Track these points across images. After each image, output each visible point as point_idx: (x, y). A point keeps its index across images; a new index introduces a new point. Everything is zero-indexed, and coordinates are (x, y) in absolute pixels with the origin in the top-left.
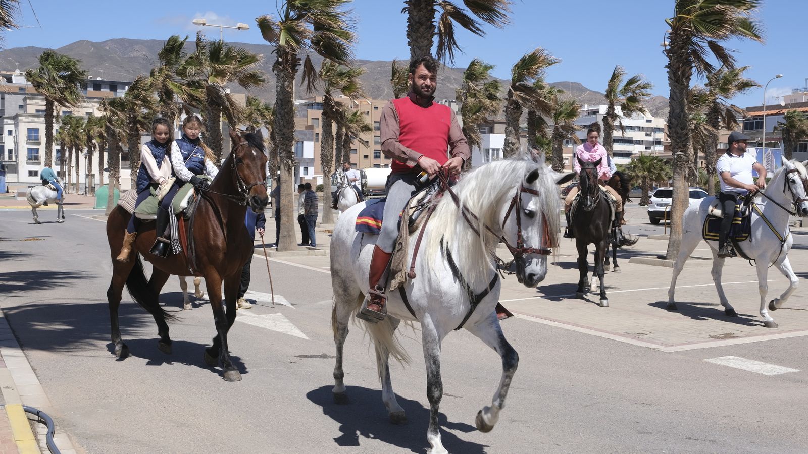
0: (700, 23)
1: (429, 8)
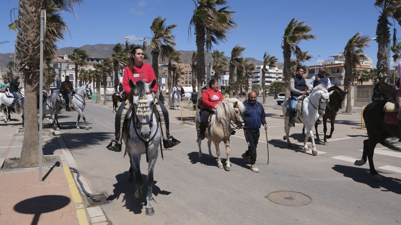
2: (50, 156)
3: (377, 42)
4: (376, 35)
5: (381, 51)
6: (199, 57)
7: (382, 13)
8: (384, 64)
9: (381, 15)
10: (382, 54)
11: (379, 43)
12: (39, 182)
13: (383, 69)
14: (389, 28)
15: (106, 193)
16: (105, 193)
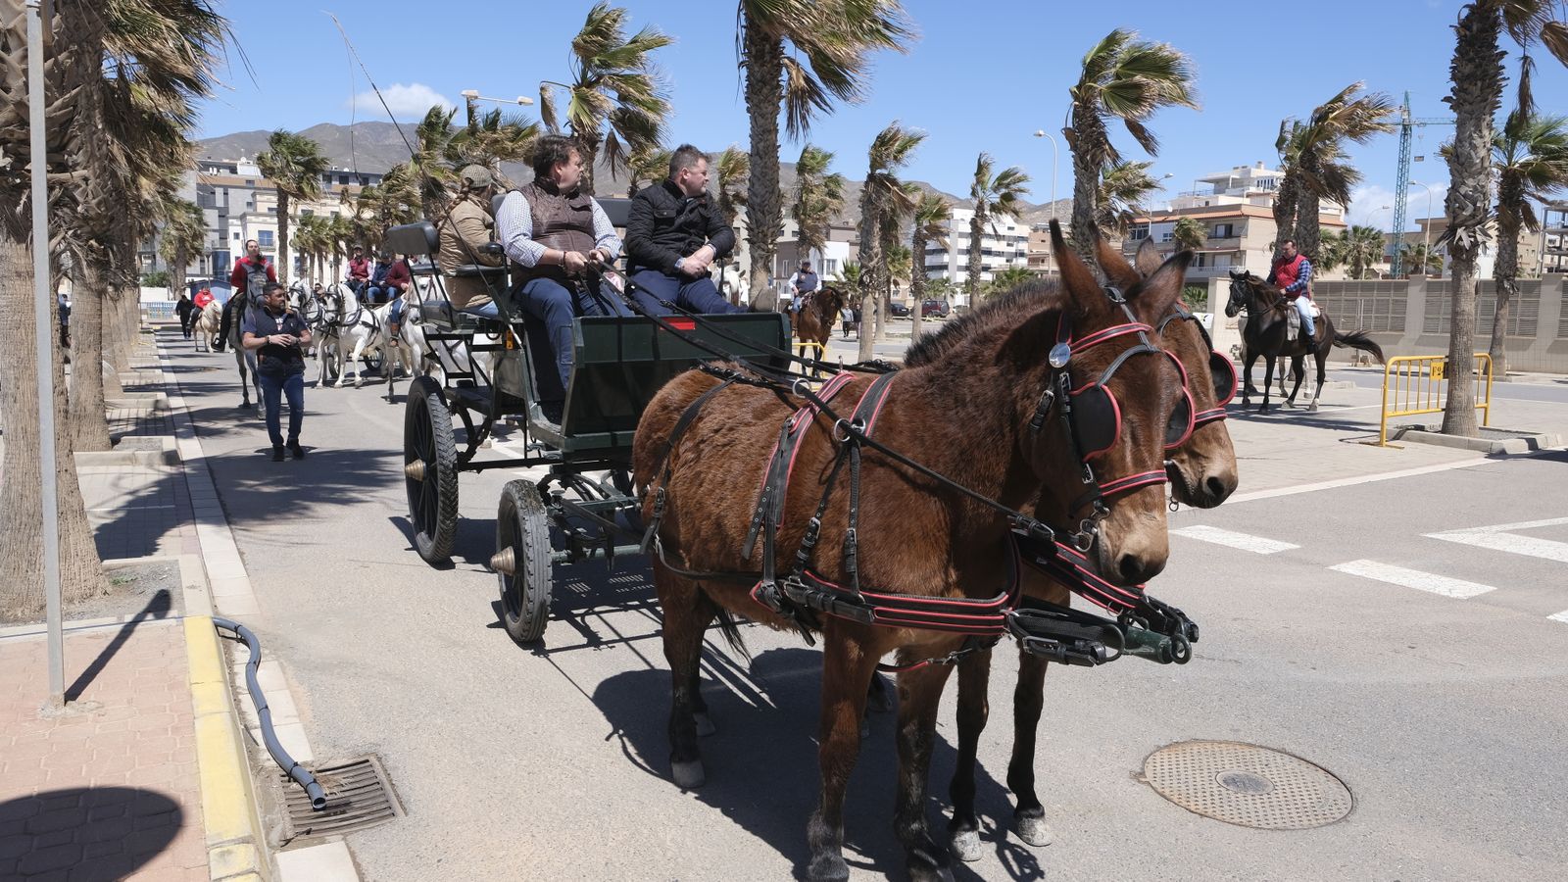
0: (1112, 97)
1: (776, 62)
2: (138, 564)
3: (1451, 107)
4: (1452, 79)
5: (1467, 145)
6: (758, 157)
8: (1476, 195)
10: (1469, 157)
11: (1459, 114)
12: (50, 710)
13: (1473, 216)
14: (1505, 53)
15: (379, 759)
16: (373, 760)
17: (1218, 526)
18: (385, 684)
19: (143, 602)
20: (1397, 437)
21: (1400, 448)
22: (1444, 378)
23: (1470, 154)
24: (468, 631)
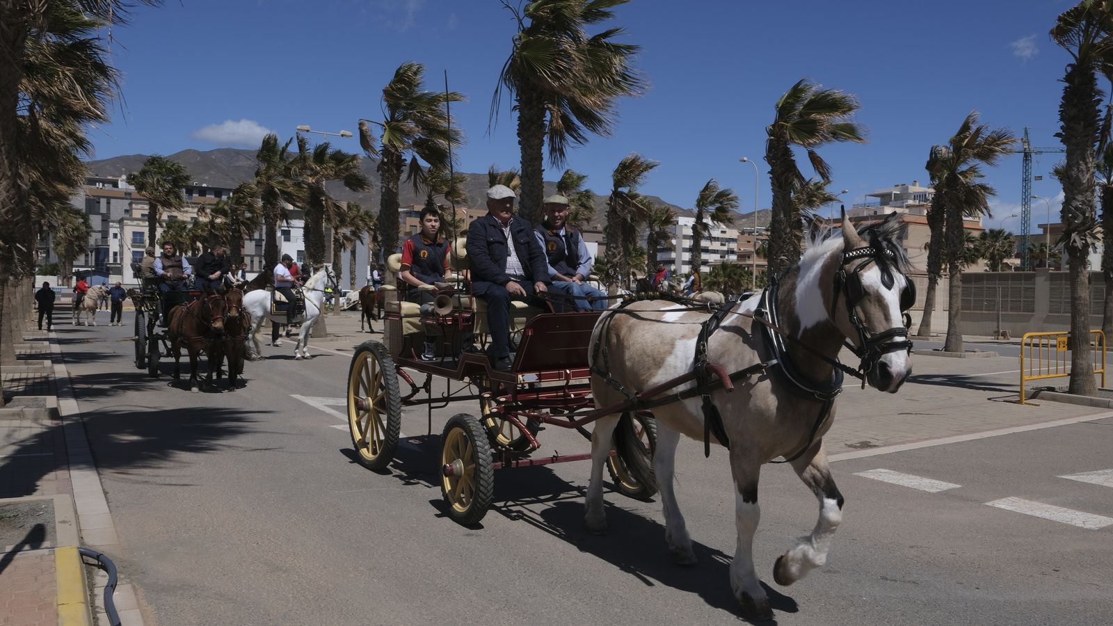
0: (796, 131)
1: (541, 106)
2: (20, 503)
3: (1062, 141)
4: (1061, 120)
5: (1076, 169)
6: (526, 178)
7: (1077, 55)
8: (1085, 207)
9: (1074, 61)
10: (1078, 178)
11: (1068, 146)
13: (1083, 223)
14: (1099, 102)
17: (894, 470)
18: (220, 603)
19: (21, 535)
20: (1034, 396)
21: (1036, 405)
22: (1068, 349)
23: (1078, 176)
24: (290, 558)
